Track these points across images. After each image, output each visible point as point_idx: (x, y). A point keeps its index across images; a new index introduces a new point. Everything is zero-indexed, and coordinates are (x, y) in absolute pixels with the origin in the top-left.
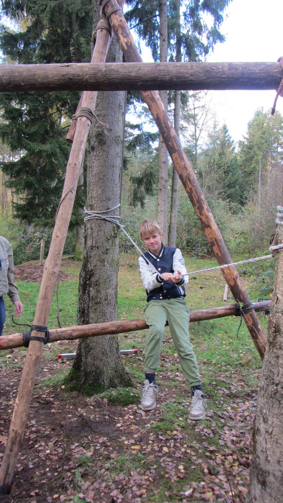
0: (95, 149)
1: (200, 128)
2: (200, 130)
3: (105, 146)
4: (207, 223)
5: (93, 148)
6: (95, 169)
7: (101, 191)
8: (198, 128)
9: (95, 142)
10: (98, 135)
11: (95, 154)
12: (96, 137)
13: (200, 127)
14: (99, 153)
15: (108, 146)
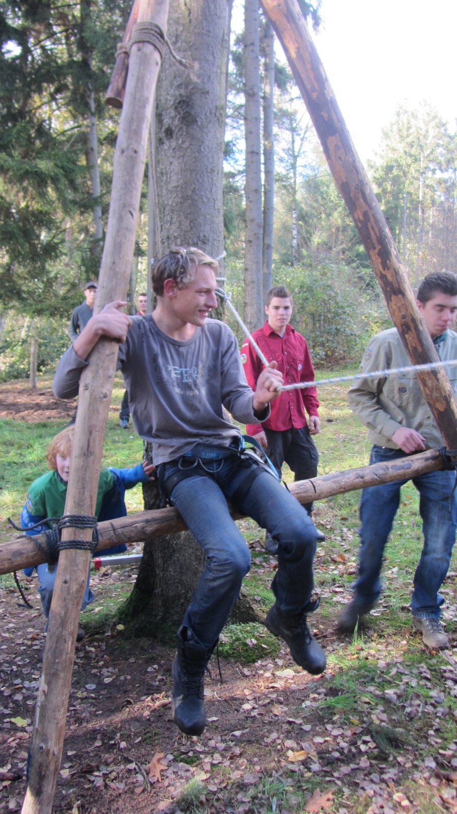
0: (174, 135)
1: (302, 136)
2: (302, 139)
3: (195, 127)
4: (396, 285)
5: (169, 133)
6: (174, 178)
7: (188, 224)
8: (299, 135)
9: (173, 119)
10: (179, 103)
11: (174, 144)
12: (176, 108)
13: (302, 133)
14: (183, 142)
15: (201, 128)
